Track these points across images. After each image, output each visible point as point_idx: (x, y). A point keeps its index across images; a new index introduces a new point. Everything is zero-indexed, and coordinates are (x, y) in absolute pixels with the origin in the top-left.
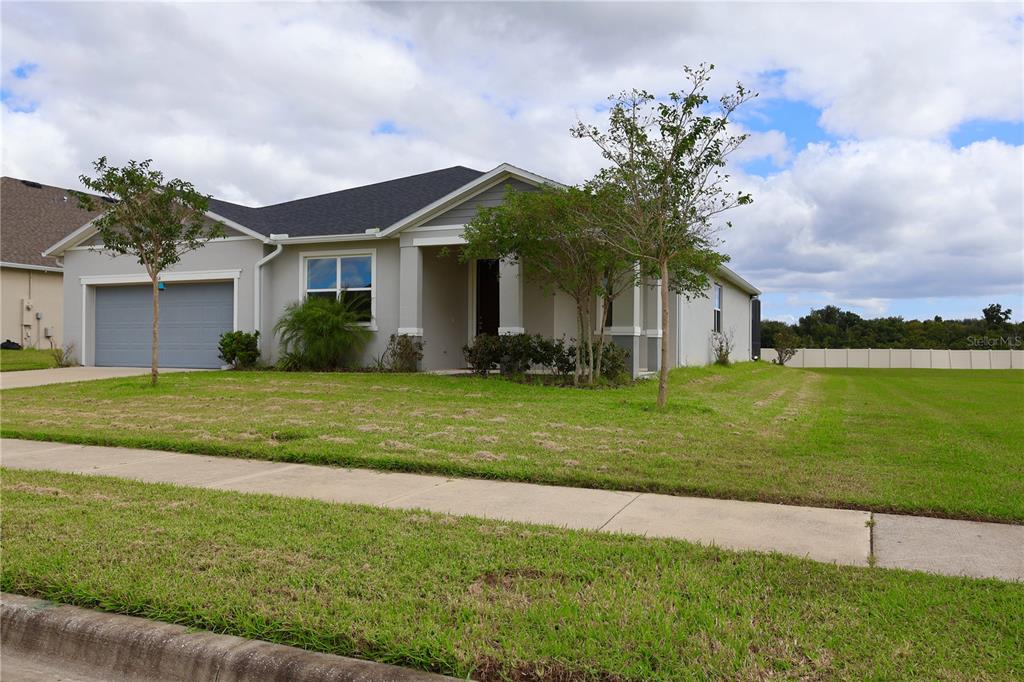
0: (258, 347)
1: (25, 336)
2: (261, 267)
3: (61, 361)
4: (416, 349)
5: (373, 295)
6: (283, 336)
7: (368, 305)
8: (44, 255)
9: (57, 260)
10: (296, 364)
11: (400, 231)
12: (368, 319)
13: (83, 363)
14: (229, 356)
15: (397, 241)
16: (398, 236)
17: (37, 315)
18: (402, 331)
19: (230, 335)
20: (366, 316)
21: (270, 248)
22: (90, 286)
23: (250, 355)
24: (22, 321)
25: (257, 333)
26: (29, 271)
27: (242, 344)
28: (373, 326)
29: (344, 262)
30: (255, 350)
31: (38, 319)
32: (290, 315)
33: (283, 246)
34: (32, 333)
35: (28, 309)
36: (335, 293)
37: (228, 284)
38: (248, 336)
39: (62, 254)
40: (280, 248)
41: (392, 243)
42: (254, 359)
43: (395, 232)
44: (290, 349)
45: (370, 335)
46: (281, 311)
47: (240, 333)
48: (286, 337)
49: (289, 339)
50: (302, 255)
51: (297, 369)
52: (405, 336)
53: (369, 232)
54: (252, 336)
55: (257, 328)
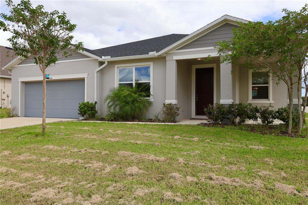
0: (96, 109)
1: (3, 103)
2: (97, 72)
3: (10, 114)
4: (176, 111)
5: (151, 84)
6: (108, 104)
7: (149, 89)
8: (3, 69)
9: (9, 71)
10: (116, 118)
11: (166, 53)
12: (149, 96)
13: (19, 116)
14: (83, 113)
15: (165, 58)
16: (165, 55)
17: (7, 95)
18: (167, 102)
19: (83, 104)
20: (148, 94)
21: (101, 63)
22: (22, 82)
23: (93, 113)
24: (1, 97)
25: (96, 103)
26: (4, 78)
27: (89, 108)
28: (151, 99)
29: (136, 69)
30: (95, 110)
31: (8, 97)
32: (112, 94)
33: (108, 62)
34: (5, 102)
35: (4, 93)
36: (132, 84)
37: (82, 80)
38: (92, 104)
39: (11, 69)
40: (106, 63)
41: (162, 59)
42: (95, 115)
43: (164, 53)
44: (112, 110)
45: (150, 103)
46: (107, 92)
47: (88, 103)
48: (110, 105)
49: (111, 106)
50: (116, 66)
51: (116, 120)
52: (170, 104)
53: (150, 53)
54: (94, 104)
55: (96, 100)
